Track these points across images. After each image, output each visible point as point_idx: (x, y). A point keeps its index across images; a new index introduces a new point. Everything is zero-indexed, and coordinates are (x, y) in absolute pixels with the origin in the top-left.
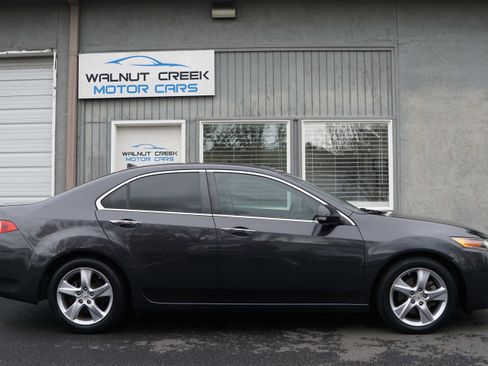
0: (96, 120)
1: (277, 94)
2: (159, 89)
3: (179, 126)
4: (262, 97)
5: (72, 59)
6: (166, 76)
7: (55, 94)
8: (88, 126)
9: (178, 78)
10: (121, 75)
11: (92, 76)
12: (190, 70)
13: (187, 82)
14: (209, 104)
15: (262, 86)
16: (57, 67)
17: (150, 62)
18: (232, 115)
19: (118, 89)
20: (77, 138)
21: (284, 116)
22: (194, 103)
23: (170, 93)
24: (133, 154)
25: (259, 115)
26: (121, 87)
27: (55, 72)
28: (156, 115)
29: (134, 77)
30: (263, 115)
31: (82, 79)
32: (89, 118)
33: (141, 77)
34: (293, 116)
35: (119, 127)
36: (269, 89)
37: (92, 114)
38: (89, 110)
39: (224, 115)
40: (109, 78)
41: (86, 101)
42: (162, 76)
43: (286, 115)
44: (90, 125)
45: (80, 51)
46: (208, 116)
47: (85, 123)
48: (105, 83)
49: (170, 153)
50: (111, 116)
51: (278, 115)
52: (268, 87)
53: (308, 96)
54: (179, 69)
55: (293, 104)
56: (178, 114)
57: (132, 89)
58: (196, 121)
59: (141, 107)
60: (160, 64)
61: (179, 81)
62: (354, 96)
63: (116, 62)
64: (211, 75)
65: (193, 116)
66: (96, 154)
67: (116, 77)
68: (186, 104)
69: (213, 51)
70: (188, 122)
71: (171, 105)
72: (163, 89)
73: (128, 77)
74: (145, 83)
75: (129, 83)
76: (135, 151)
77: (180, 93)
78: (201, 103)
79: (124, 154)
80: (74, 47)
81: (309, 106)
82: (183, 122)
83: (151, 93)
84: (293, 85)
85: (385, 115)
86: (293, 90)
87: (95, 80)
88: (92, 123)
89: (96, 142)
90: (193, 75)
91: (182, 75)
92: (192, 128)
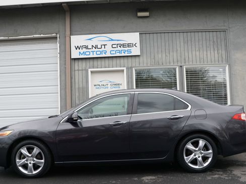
0: (80, 69)
1: (171, 53)
2: (112, 52)
3: (123, 71)
4: (164, 55)
5: (67, 38)
6: (116, 46)
7: (59, 56)
8: (76, 72)
9: (122, 47)
10: (92, 46)
11: (78, 47)
12: (127, 43)
13: (126, 49)
14: (137, 59)
15: (163, 50)
16: (60, 43)
17: (107, 39)
18: (149, 65)
19: (91, 53)
20: (71, 78)
21: (175, 64)
22: (130, 59)
23: (118, 55)
24: (99, 85)
25: (162, 64)
26: (93, 52)
27: (58, 45)
28: (111, 65)
29: (99, 47)
30: (164, 64)
31: (73, 48)
32: (76, 68)
33: (103, 46)
34: (180, 64)
35: (92, 72)
36: (167, 51)
37: (78, 66)
38: (76, 64)
39: (145, 65)
40: (86, 47)
41: (75, 59)
42: (114, 46)
43: (176, 64)
44: (77, 71)
45: (71, 34)
46: (137, 65)
47: (75, 71)
48: (84, 50)
49: (118, 84)
50: (88, 66)
51: (172, 64)
52: (167, 50)
53: (186, 54)
54: (122, 42)
55: (179, 58)
56: (122, 65)
57: (99, 53)
58: (131, 68)
59: (103, 62)
60: (112, 40)
61: (122, 48)
62: (209, 53)
63: (90, 39)
64: (138, 45)
65: (130, 66)
66: (81, 86)
67: (90, 47)
68: (126, 60)
69: (138, 33)
70: (128, 68)
71: (118, 60)
72: (114, 52)
73: (96, 47)
74: (105, 49)
75: (97, 50)
76: (100, 84)
77: (123, 54)
78: (133, 59)
79: (95, 85)
80: (68, 32)
81: (187, 59)
82: (125, 69)
83: (108, 55)
84: (179, 49)
85: (224, 62)
86: (179, 51)
87: (79, 49)
88: (78, 70)
89: (81, 80)
90: (129, 45)
91: (123, 45)
92: (130, 71)
